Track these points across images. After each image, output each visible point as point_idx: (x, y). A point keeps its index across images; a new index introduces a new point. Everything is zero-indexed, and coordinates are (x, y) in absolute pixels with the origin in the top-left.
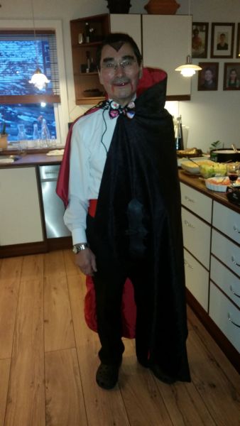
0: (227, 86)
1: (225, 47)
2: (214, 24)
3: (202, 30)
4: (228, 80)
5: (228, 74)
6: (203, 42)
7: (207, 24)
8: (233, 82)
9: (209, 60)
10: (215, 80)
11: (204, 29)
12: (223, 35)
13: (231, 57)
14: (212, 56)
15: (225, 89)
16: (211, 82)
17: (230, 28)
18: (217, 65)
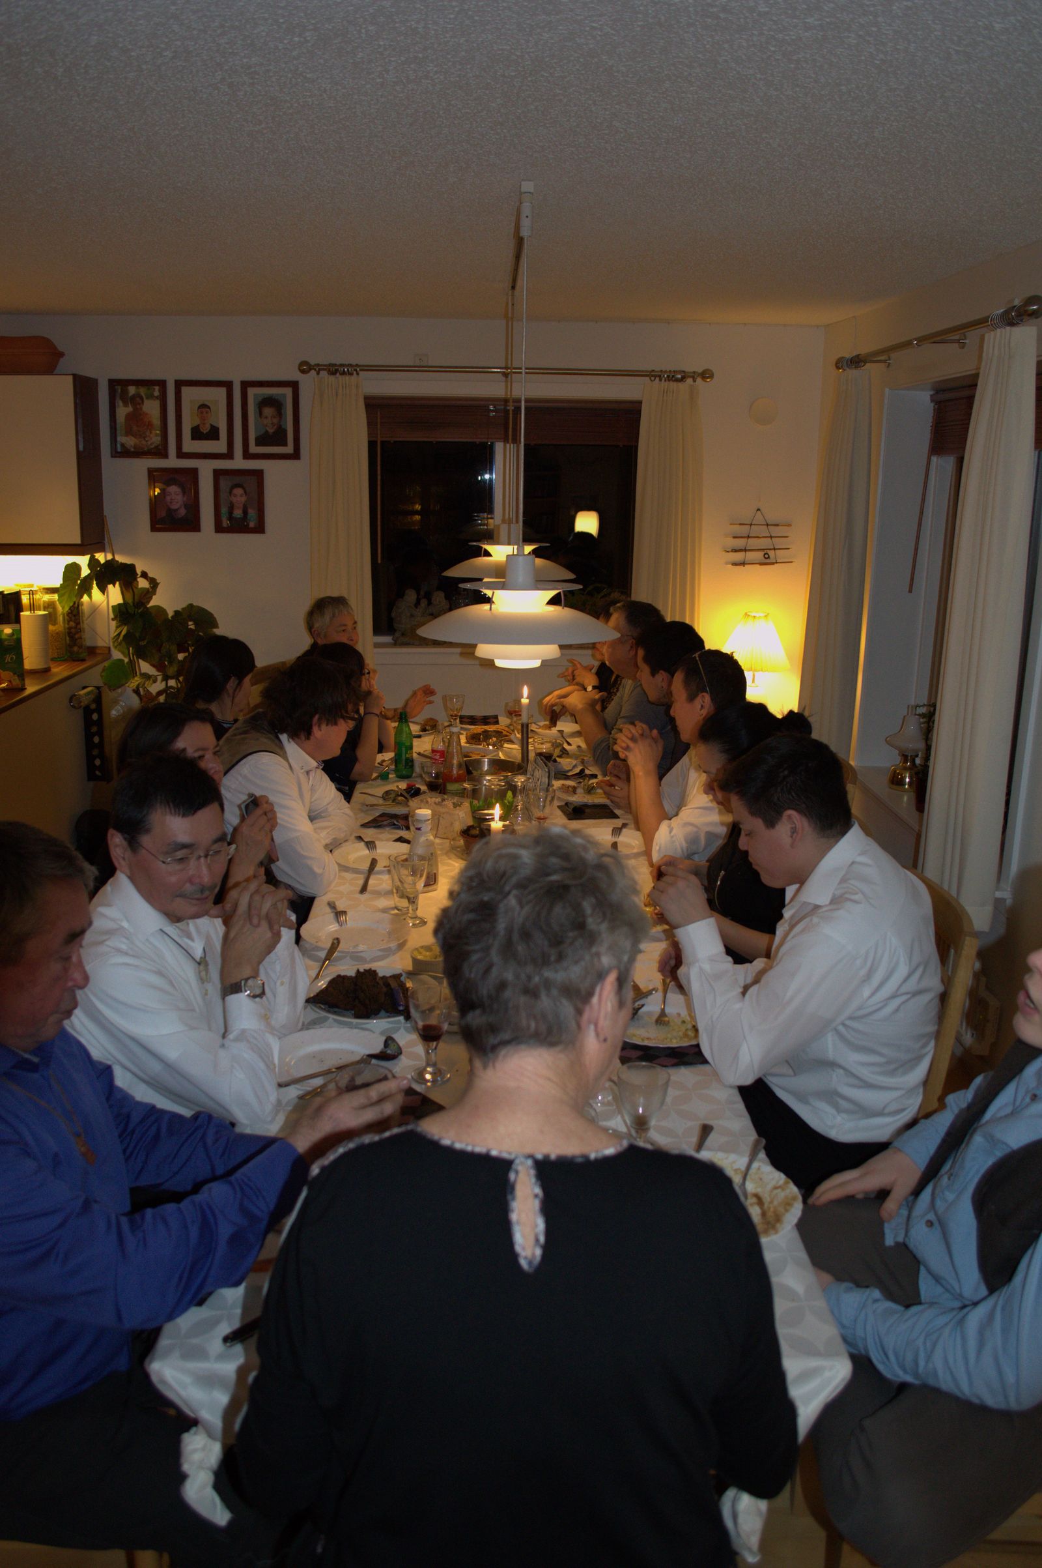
0: (226, 523)
1: (213, 434)
2: (179, 384)
3: (150, 396)
4: (224, 510)
5: (223, 495)
6: (156, 421)
7: (162, 384)
8: (238, 513)
9: (172, 462)
10: (194, 507)
11: (157, 393)
12: (204, 407)
13: (229, 455)
14: (181, 455)
15: (219, 529)
16: (183, 512)
17: (223, 391)
18: (194, 472)
